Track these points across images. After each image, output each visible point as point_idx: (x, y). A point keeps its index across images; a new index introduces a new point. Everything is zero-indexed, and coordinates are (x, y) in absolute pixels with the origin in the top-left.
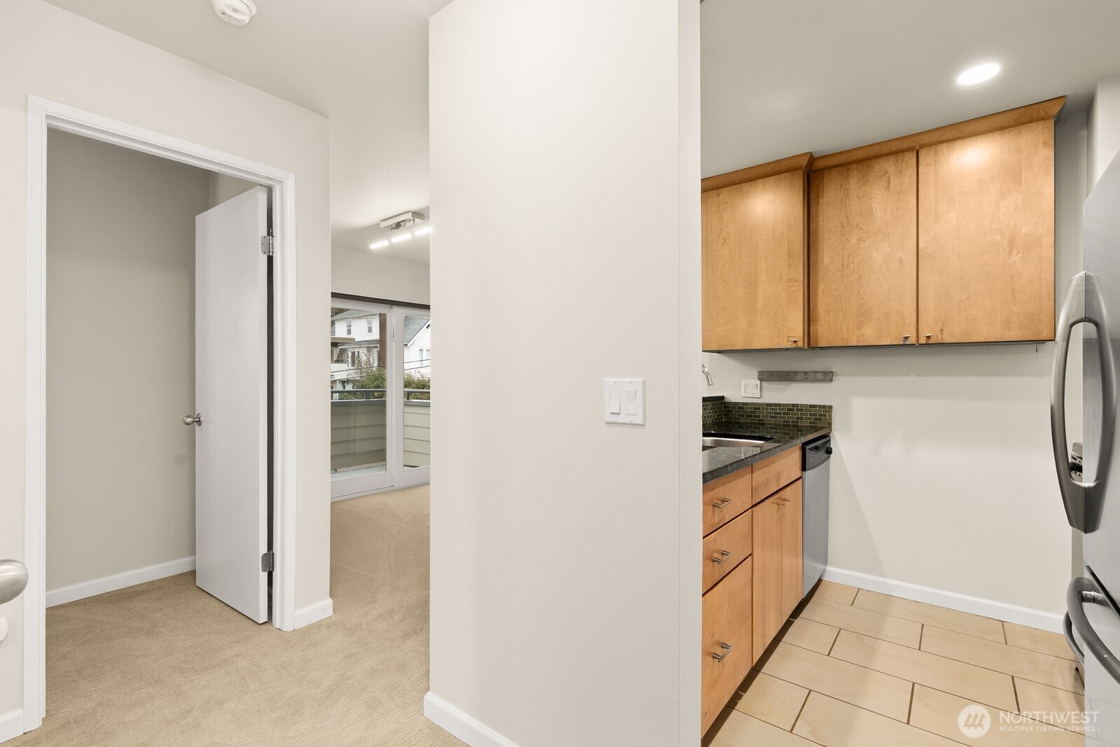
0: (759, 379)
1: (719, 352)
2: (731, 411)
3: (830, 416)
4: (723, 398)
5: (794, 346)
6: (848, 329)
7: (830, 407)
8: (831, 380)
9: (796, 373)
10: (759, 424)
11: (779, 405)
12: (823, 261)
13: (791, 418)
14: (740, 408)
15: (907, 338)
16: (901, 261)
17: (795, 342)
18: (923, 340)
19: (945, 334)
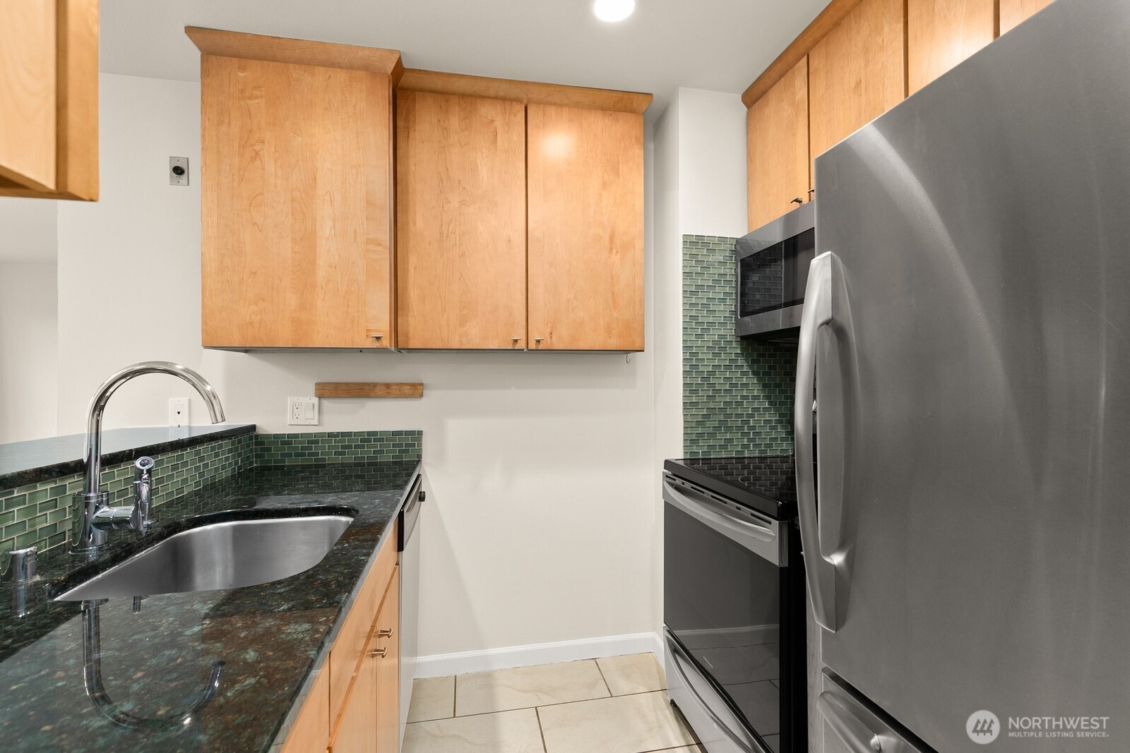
0: (316, 396)
1: (247, 350)
2: (269, 449)
3: (420, 445)
4: (253, 428)
5: (376, 345)
6: (448, 325)
7: (420, 433)
8: (421, 396)
9: (375, 385)
10: (317, 466)
11: (349, 434)
12: (415, 224)
13: (366, 454)
14: (284, 443)
15: (516, 341)
16: (509, 241)
17: (378, 338)
18: (532, 346)
19: (554, 339)
